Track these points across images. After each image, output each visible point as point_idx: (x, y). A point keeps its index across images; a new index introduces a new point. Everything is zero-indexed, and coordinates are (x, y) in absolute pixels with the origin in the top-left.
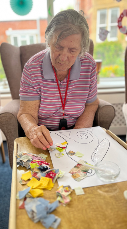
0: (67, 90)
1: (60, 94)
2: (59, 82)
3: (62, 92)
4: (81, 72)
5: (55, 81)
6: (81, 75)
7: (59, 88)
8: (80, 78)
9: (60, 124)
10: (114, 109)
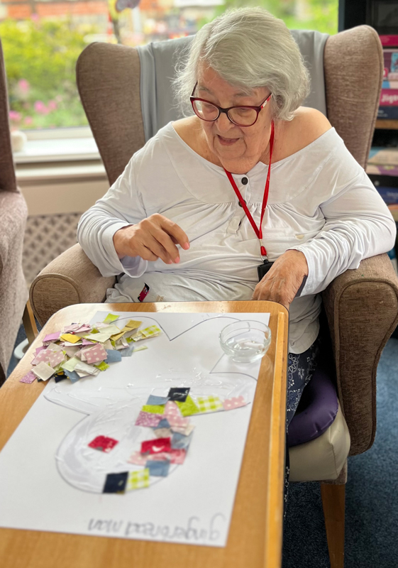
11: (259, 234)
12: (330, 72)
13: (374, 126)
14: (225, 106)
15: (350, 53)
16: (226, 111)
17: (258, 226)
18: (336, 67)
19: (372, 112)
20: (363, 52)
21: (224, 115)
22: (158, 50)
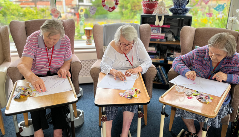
0: (52, 54)
1: (48, 59)
2: (48, 50)
3: (49, 55)
4: (61, 45)
5: (45, 49)
6: (60, 47)
7: (48, 56)
8: (60, 48)
9: (47, 73)
10: (81, 65)
11: (132, 65)
12: (141, 32)
13: (149, 42)
14: (127, 44)
15: (145, 29)
16: (127, 45)
17: (131, 63)
18: (142, 31)
19: (149, 40)
20: (148, 29)
21: (127, 46)
22: (106, 26)
